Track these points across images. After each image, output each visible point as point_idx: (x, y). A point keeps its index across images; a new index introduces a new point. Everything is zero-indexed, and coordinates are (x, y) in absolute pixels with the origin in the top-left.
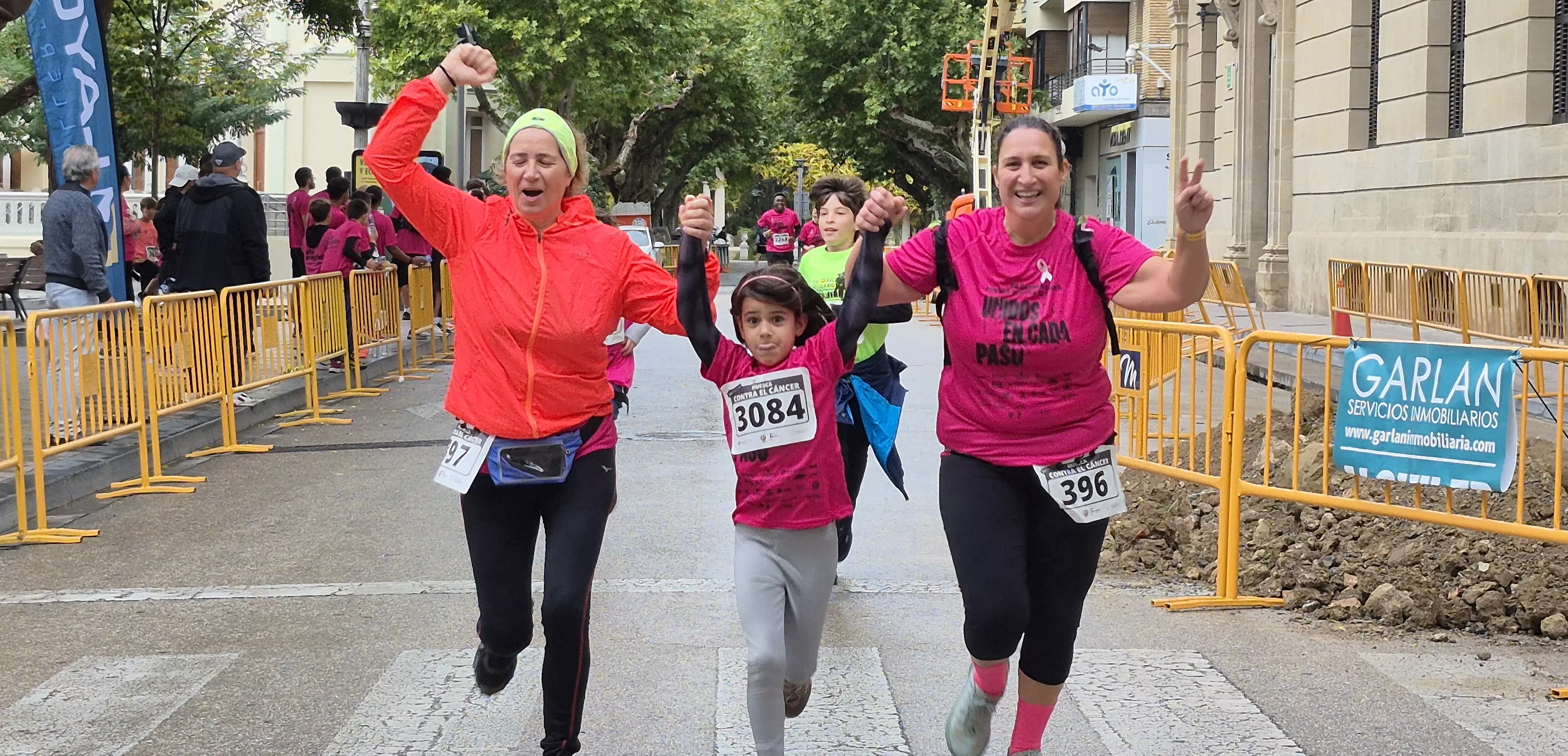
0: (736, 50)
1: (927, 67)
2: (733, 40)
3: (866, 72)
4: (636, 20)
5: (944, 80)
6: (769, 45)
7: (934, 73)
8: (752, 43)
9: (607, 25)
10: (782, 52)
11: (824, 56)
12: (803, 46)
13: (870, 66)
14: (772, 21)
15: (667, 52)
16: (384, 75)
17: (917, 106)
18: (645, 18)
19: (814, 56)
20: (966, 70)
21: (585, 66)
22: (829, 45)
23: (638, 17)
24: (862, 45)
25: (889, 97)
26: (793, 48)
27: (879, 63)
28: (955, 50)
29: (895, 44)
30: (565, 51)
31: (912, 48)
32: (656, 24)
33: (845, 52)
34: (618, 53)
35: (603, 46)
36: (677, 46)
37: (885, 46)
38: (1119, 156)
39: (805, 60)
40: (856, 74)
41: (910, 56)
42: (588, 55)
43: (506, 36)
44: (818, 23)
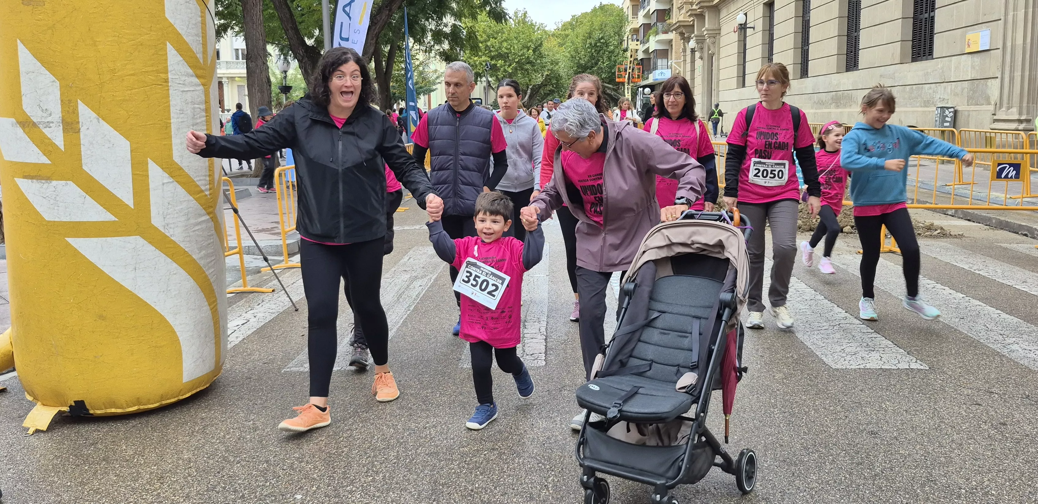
1: (611, 70)
5: (617, 73)
7: (614, 71)
20: (624, 70)
28: (620, 64)
30: (512, 69)
32: (536, 60)
34: (526, 69)
35: (522, 67)
36: (541, 66)
42: (518, 70)
43: (495, 65)
44: (580, 59)
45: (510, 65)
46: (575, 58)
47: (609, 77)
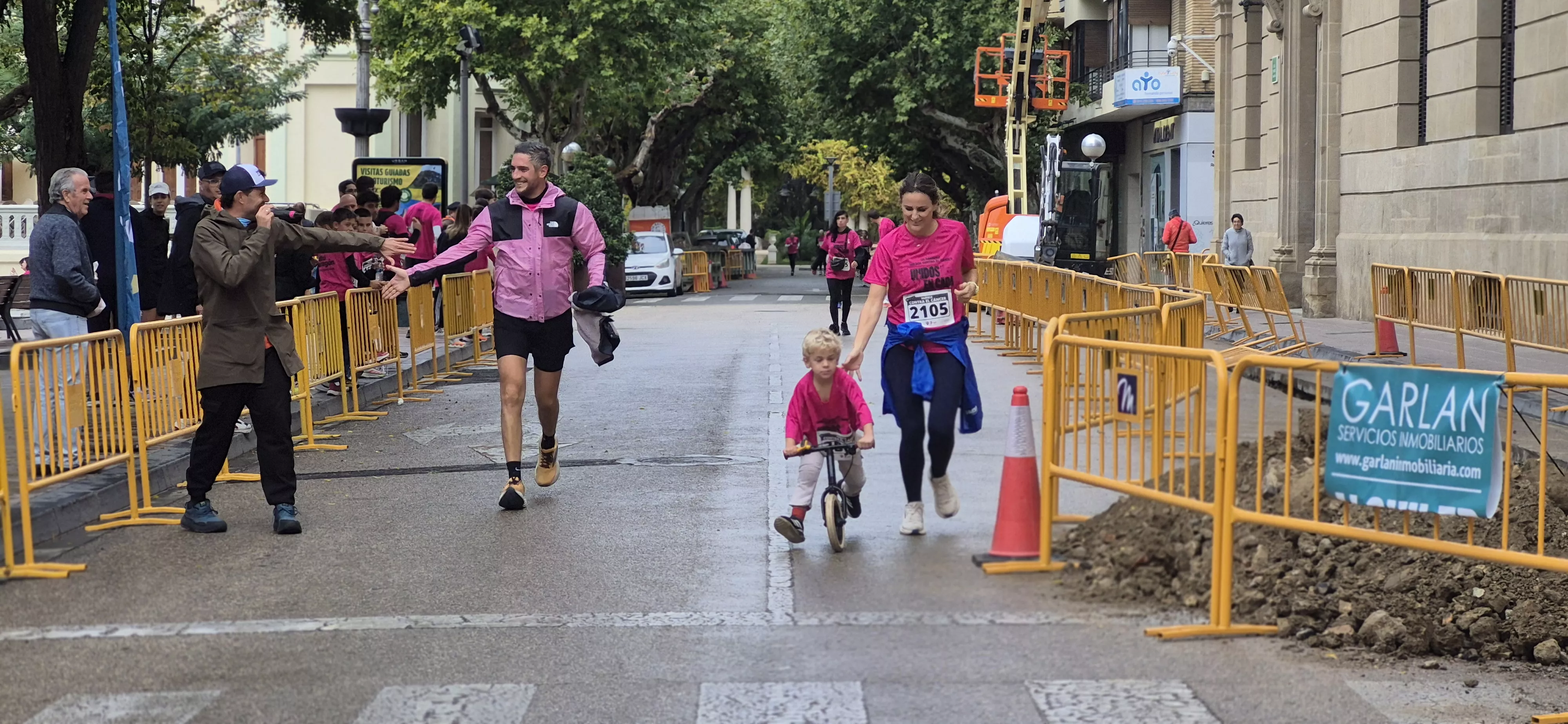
0: (759, 44)
1: (960, 61)
2: (755, 33)
3: (895, 65)
4: (651, 14)
5: (976, 75)
6: (792, 39)
7: (967, 67)
8: (774, 37)
9: (620, 20)
10: (806, 47)
11: (850, 50)
12: (829, 40)
13: (899, 60)
14: (795, 14)
15: (686, 48)
16: (387, 77)
17: (950, 101)
18: (661, 12)
19: (840, 50)
20: (1000, 64)
21: (599, 64)
22: (856, 38)
23: (653, 11)
24: (891, 37)
25: (919, 93)
26: (817, 41)
27: (909, 56)
28: (988, 43)
29: (924, 37)
30: (577, 48)
31: (944, 41)
32: (672, 18)
33: (873, 45)
34: (632, 49)
35: (617, 42)
36: (695, 41)
37: (915, 39)
38: (1163, 153)
39: (830, 54)
40: (884, 69)
41: (942, 49)
42: (602, 52)
43: (514, 33)
44: (845, 16)
45: (571, 35)
46: (825, 13)
47: (954, 88)
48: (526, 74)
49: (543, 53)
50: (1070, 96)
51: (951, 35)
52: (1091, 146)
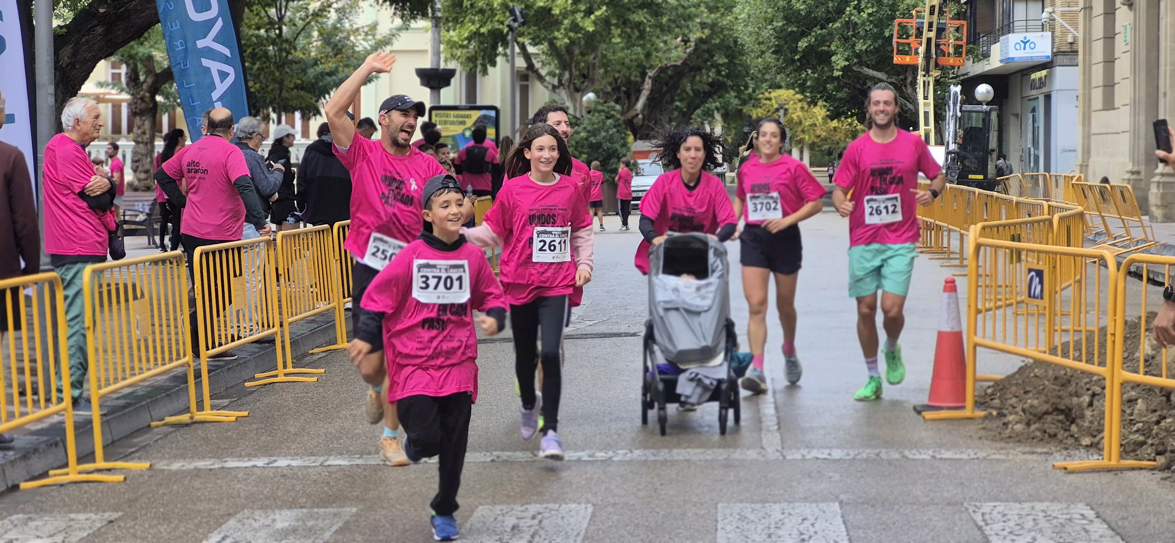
0: (729, 18)
1: (882, 29)
2: (726, 9)
3: (832, 33)
5: (895, 40)
6: (754, 14)
7: (887, 34)
8: (741, 11)
10: (765, 19)
11: (798, 22)
12: (782, 14)
13: (835, 29)
15: (674, 21)
16: (452, 45)
17: (874, 59)
19: (791, 22)
20: (913, 32)
21: (610, 34)
22: (803, 13)
24: (829, 12)
25: (851, 54)
26: (774, 16)
27: (843, 26)
29: (855, 12)
31: (870, 15)
33: (815, 18)
35: (623, 17)
37: (847, 13)
38: (1038, 98)
39: (783, 25)
40: (824, 36)
41: (868, 21)
42: (612, 25)
43: (547, 11)
48: (555, 41)
49: (568, 26)
50: (967, 55)
51: (874, 10)
52: (982, 93)
